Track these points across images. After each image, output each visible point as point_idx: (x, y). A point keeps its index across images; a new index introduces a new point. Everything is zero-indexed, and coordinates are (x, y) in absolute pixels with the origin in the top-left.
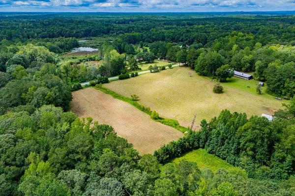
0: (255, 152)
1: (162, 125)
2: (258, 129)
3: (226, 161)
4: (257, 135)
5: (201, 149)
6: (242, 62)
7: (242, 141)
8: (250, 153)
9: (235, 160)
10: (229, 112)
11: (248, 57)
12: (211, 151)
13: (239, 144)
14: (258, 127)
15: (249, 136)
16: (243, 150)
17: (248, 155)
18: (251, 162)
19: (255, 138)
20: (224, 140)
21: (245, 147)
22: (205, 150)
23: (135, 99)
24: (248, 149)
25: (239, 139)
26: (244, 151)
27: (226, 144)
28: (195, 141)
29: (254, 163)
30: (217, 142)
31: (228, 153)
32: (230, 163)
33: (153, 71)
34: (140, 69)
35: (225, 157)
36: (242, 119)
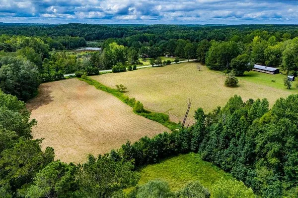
0: (283, 161)
1: (145, 119)
2: (287, 117)
3: (231, 175)
4: (287, 128)
5: (192, 154)
6: (266, 53)
7: (259, 141)
8: (274, 161)
9: (246, 173)
10: (240, 99)
11: (273, 47)
12: (207, 156)
13: (254, 145)
14: (288, 112)
15: (271, 131)
16: (260, 157)
17: (269, 166)
18: (274, 178)
19: (283, 134)
20: (230, 140)
21: (264, 151)
22: (197, 155)
23: (121, 90)
24: (269, 154)
25: (253, 137)
26: (263, 159)
27: (231, 145)
28: (183, 140)
29: (280, 179)
30: (218, 141)
31: (234, 160)
32: (238, 179)
33: (155, 65)
34: (142, 64)
35: (230, 167)
36: (261, 107)
